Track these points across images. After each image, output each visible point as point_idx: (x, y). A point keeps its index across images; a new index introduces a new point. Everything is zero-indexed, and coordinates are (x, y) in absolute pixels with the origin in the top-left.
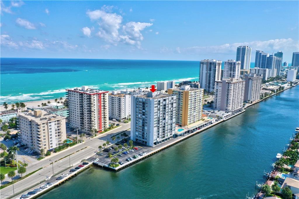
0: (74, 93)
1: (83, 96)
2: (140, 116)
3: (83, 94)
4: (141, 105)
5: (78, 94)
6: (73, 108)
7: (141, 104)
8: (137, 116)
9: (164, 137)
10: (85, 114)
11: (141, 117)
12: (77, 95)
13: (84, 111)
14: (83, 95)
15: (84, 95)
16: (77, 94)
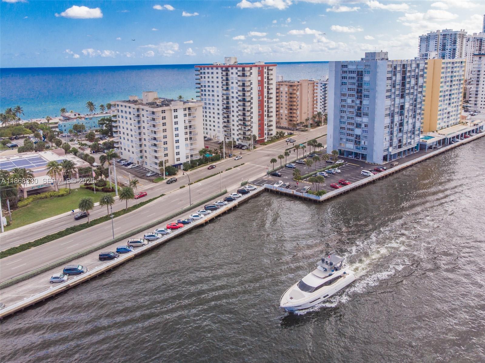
0: (210, 71)
1: (230, 73)
2: (349, 101)
3: (230, 69)
4: (353, 78)
5: (220, 71)
6: (209, 100)
7: (355, 75)
8: (343, 103)
9: (400, 147)
10: (232, 109)
11: (353, 104)
12: (217, 73)
13: (230, 102)
14: (229, 71)
15: (231, 71)
16: (217, 71)
